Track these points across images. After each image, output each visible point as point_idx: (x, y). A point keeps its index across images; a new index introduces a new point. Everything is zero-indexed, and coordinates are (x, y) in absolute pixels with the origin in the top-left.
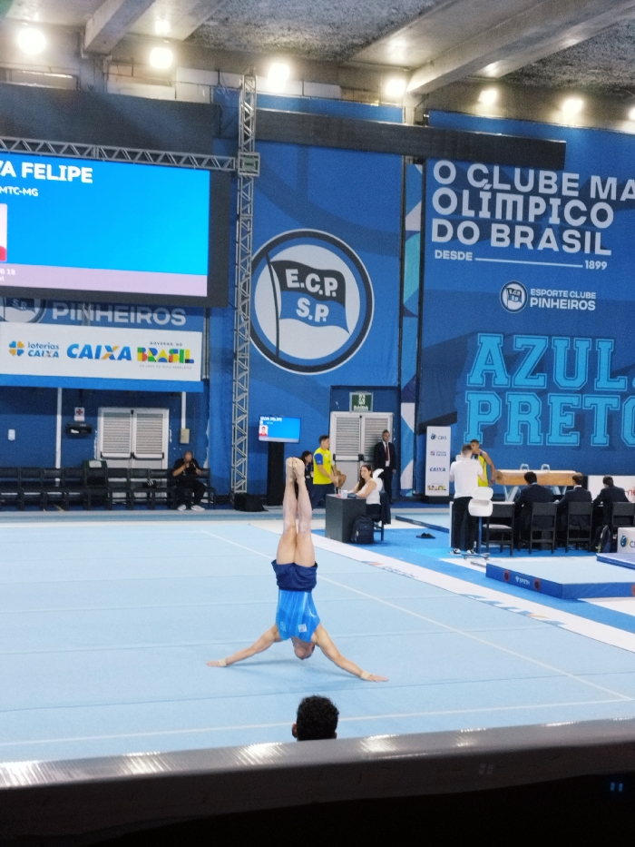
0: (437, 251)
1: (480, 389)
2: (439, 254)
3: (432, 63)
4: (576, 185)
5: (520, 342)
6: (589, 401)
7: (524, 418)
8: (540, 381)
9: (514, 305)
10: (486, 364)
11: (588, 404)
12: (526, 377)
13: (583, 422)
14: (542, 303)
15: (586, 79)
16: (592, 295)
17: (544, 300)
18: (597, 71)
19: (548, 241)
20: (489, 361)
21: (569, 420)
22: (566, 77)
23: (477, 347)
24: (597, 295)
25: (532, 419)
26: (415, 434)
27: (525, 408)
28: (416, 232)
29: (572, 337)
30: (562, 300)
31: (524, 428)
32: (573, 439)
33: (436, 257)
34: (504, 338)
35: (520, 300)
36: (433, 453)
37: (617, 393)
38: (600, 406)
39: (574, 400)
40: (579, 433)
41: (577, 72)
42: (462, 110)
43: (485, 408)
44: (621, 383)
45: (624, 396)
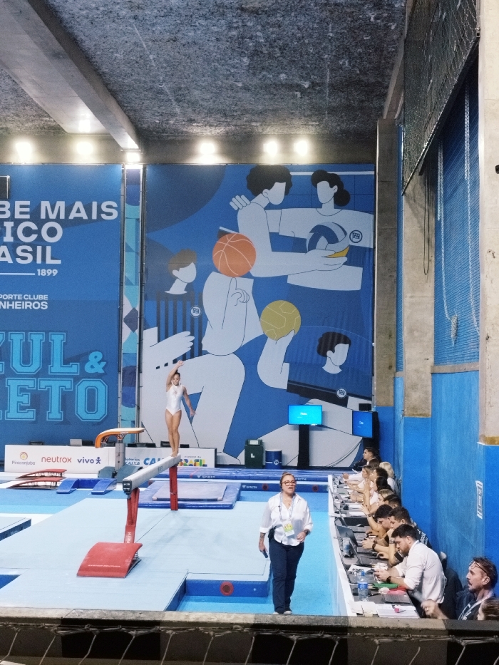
4: (27, 210)
6: (44, 383)
11: (43, 386)
13: (39, 401)
16: (45, 297)
17: (1, 302)
19: (4, 255)
21: (26, 399)
24: (49, 297)
29: (27, 332)
30: (17, 302)
32: (30, 415)
37: (70, 376)
39: (30, 383)
40: (34, 410)
44: (74, 369)
45: (76, 379)
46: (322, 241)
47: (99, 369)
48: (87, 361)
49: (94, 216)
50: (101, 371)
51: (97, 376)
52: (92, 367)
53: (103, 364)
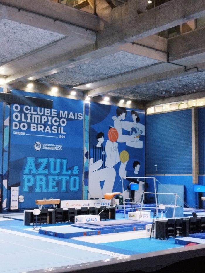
0: (14, 132)
1: (28, 175)
2: (15, 133)
3: (13, 75)
4: (56, 113)
5: (40, 160)
6: (60, 178)
7: (41, 183)
8: (46, 172)
9: (38, 149)
10: (29, 167)
11: (60, 179)
12: (42, 171)
13: (58, 184)
14: (46, 148)
15: (59, 83)
16: (61, 146)
17: (47, 147)
18: (62, 80)
19: (48, 129)
20: (31, 166)
21: (54, 184)
22: (52, 82)
23: (27, 162)
24: (62, 146)
25: (44, 184)
26: (7, 189)
27: (41, 180)
28: (8, 126)
29: (55, 158)
30: (52, 147)
31: (41, 187)
32: (56, 190)
33: (14, 134)
34: (35, 158)
35: (40, 147)
36: (13, 196)
37: (68, 175)
38: (64, 179)
39: (56, 178)
40: (57, 188)
41: (56, 80)
42: (22, 89)
43: (29, 181)
44: (69, 172)
45: (70, 176)
46: (134, 132)
47: (77, 172)
48: (73, 169)
49: (76, 118)
50: (78, 173)
51: (76, 175)
52: (75, 172)
53: (78, 170)
